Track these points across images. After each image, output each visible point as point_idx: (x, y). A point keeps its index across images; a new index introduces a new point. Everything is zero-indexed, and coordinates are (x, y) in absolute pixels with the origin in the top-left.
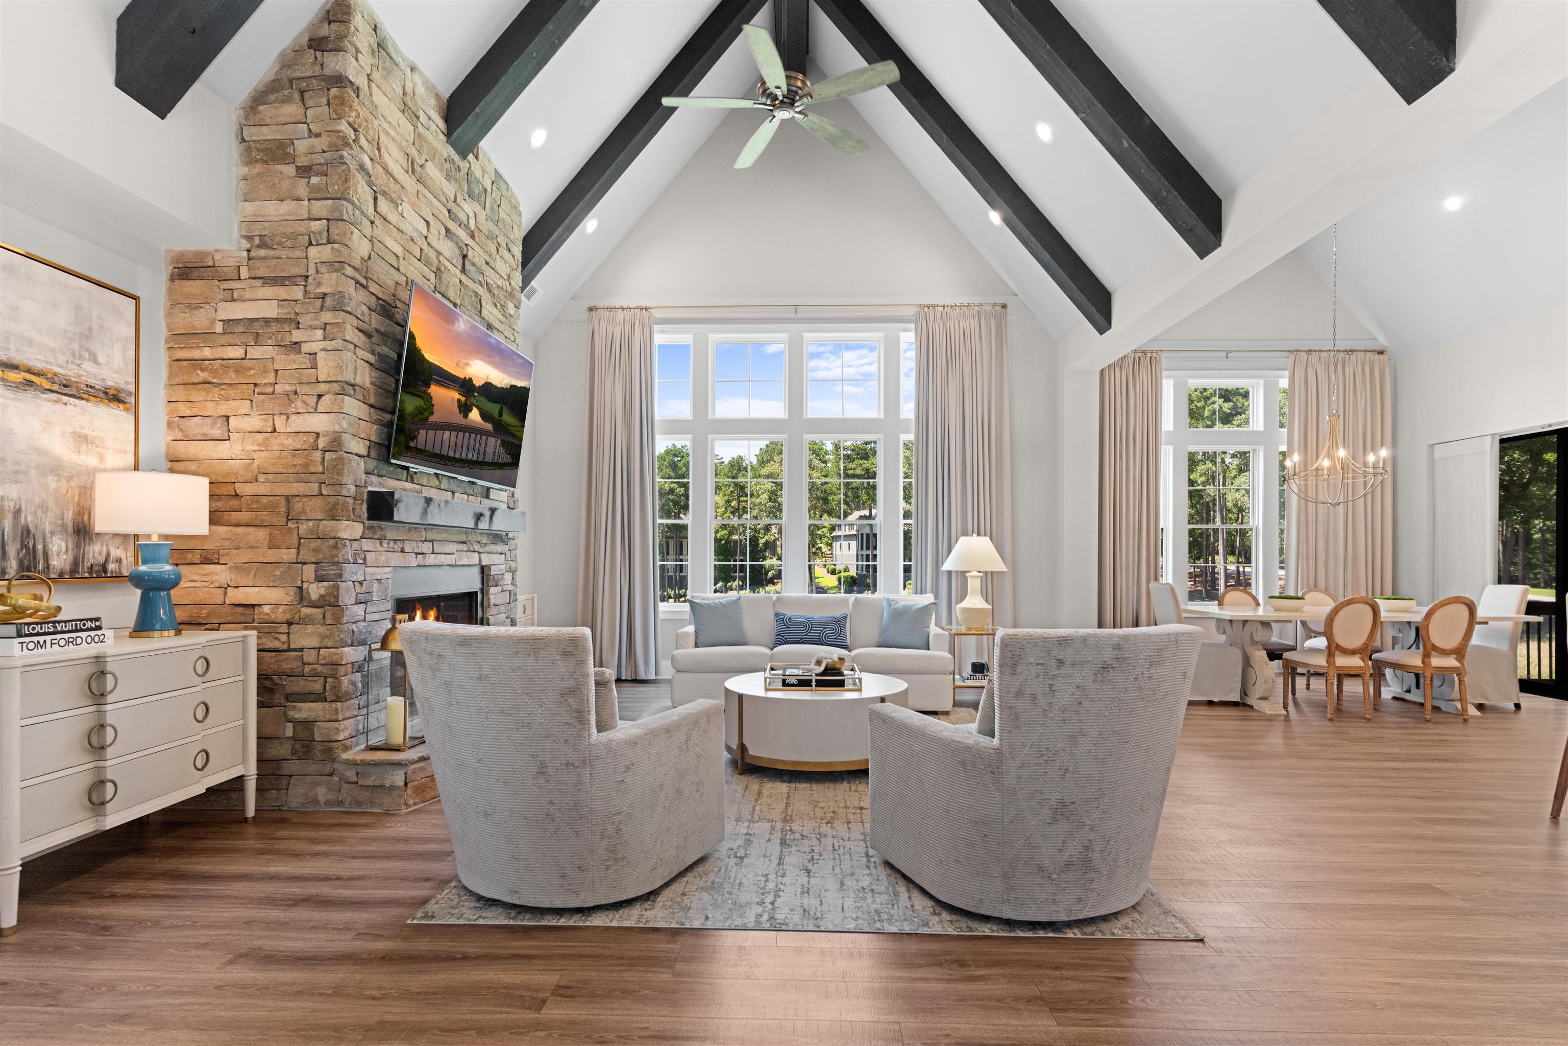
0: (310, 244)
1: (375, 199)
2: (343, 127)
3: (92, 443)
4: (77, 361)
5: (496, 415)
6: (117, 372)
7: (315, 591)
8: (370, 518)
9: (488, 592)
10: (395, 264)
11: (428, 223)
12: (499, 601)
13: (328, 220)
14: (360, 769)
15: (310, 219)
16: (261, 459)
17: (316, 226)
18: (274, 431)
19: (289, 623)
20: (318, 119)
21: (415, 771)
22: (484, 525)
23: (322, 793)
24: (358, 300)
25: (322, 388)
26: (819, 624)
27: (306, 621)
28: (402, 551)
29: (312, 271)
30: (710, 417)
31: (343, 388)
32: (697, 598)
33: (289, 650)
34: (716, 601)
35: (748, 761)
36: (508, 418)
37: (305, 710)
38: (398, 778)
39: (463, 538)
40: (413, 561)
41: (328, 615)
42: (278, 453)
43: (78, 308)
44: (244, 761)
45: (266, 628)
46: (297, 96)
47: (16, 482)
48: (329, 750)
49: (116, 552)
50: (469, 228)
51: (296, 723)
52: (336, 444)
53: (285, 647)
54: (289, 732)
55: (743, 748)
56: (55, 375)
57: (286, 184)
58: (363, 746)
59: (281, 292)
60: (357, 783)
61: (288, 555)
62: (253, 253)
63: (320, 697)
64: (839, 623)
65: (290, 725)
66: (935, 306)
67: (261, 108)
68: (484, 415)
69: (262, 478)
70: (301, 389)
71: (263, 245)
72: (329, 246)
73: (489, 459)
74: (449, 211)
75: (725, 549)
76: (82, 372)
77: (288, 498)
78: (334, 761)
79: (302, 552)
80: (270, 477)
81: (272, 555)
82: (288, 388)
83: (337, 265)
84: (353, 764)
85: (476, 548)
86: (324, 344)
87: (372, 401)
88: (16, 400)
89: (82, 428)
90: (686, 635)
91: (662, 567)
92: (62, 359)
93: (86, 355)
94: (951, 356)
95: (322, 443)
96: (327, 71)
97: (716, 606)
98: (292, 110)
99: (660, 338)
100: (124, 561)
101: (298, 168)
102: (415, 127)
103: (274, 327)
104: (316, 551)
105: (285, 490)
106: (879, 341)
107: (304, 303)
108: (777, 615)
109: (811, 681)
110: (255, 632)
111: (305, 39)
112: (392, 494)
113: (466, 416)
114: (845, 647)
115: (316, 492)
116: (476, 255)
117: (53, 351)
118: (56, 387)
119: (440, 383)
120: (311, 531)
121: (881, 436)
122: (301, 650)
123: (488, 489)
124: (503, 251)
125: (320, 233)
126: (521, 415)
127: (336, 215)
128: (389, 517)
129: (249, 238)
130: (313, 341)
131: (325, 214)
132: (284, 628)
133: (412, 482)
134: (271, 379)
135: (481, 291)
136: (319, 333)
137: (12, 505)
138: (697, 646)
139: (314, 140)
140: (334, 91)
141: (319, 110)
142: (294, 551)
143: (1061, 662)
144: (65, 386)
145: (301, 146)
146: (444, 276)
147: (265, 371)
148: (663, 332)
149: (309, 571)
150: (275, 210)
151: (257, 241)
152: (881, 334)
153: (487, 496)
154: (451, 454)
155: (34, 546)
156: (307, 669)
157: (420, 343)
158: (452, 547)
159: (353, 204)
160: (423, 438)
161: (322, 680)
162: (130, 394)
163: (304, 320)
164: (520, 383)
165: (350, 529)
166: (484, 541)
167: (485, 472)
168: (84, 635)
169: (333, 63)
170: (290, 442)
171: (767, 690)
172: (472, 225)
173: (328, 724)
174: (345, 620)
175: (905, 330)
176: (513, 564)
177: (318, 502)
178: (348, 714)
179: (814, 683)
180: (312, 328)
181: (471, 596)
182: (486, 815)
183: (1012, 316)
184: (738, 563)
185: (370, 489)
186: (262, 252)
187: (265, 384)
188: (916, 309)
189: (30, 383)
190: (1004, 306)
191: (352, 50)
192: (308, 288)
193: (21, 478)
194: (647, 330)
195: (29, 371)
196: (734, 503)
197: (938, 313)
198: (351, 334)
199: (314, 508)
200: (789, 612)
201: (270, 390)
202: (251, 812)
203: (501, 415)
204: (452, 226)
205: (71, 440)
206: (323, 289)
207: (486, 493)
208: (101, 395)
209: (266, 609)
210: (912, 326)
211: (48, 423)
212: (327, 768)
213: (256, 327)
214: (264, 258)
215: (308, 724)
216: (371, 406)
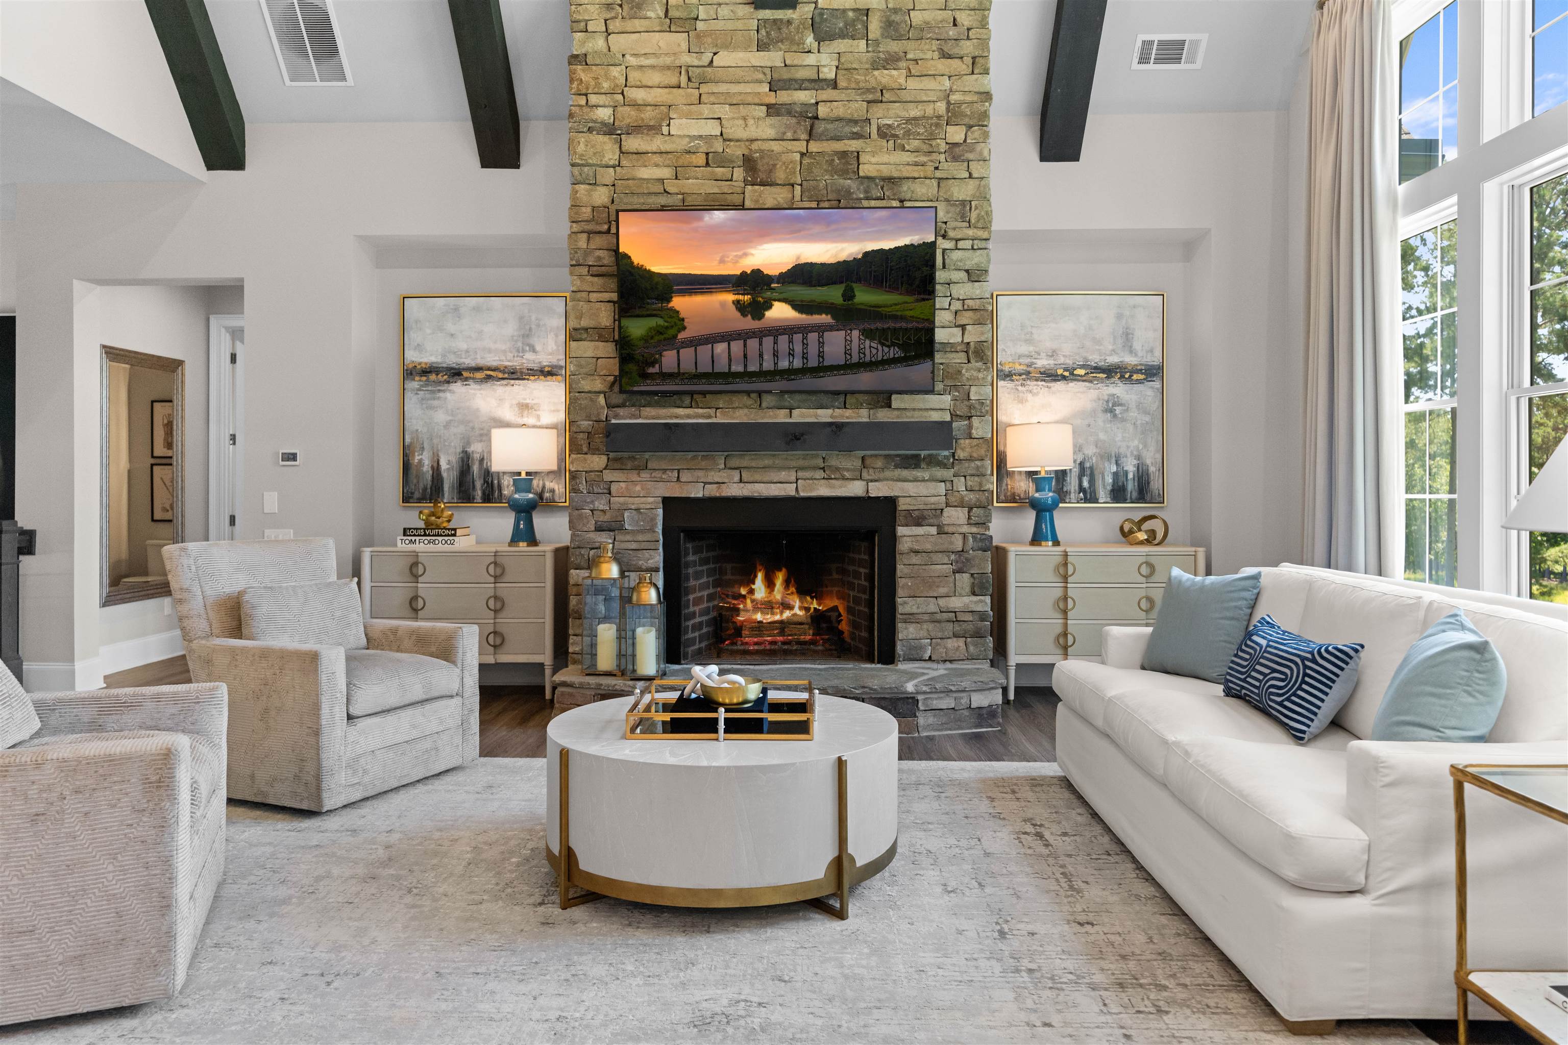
3: (532, 408)
4: (521, 354)
6: (551, 354)
9: (897, 532)
12: (925, 547)
43: (521, 318)
47: (481, 441)
49: (549, 485)
56: (506, 367)
76: (524, 361)
88: (480, 390)
89: (525, 399)
92: (510, 356)
93: (527, 348)
100: (557, 491)
117: (504, 352)
118: (506, 376)
137: (478, 456)
144: (513, 373)
155: (492, 482)
162: (561, 367)
168: (440, 538)
174: (574, 544)
189: (489, 377)
193: (484, 438)
195: (489, 369)
205: (517, 409)
208: (538, 373)
211: (501, 400)
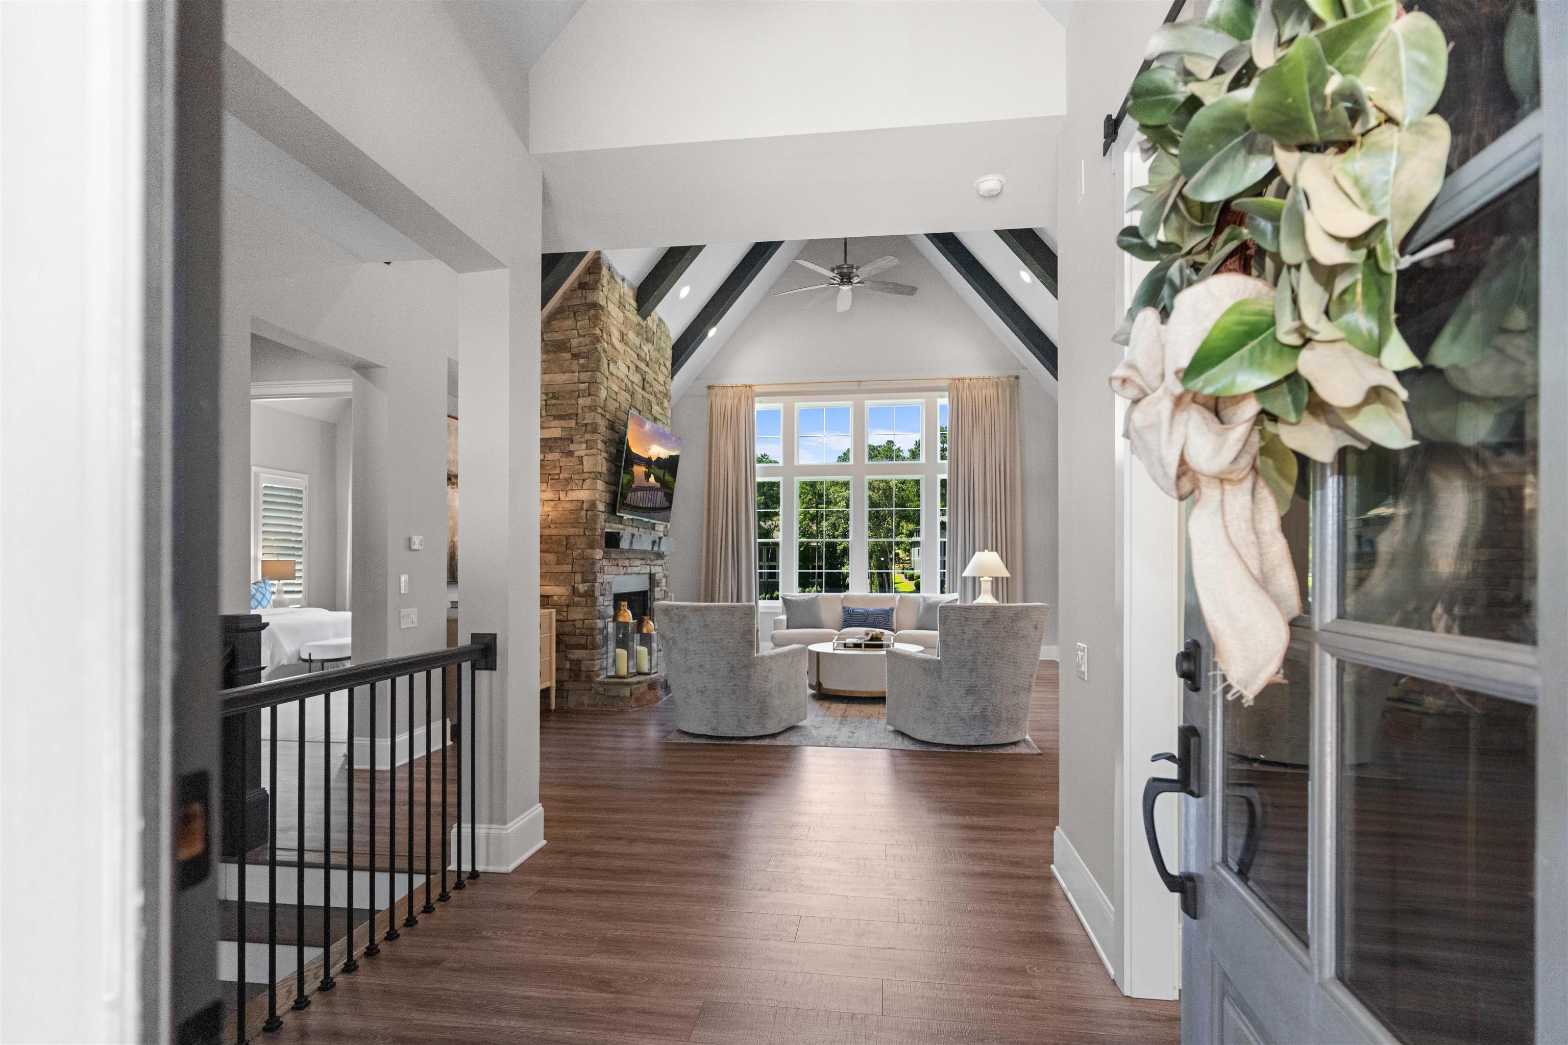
0: (579, 396)
1: (608, 364)
2: (598, 332)
5: (662, 477)
7: (582, 588)
8: (606, 547)
9: (654, 591)
10: (615, 397)
11: (629, 367)
12: (659, 597)
13: (589, 383)
14: (606, 687)
15: (578, 382)
16: (553, 515)
17: (582, 386)
18: (559, 499)
19: (568, 606)
20: (583, 328)
21: (635, 689)
22: (656, 549)
23: (586, 700)
24: (602, 424)
25: (586, 475)
26: (874, 614)
27: (577, 605)
28: (618, 565)
29: (580, 411)
30: (796, 464)
31: (596, 476)
32: (788, 596)
33: (568, 621)
34: (801, 598)
35: (823, 692)
36: (668, 478)
37: (577, 654)
38: (627, 692)
39: (643, 556)
40: (622, 570)
41: (589, 601)
42: (562, 513)
44: (551, 680)
45: (558, 607)
46: (572, 314)
48: (590, 676)
50: (645, 360)
51: (571, 661)
52: (593, 506)
53: (566, 619)
54: (568, 666)
55: (819, 684)
57: (566, 364)
58: (605, 676)
59: (564, 423)
60: (604, 694)
61: (567, 568)
62: (549, 402)
63: (584, 647)
64: (888, 613)
65: (568, 663)
66: (963, 379)
67: (553, 323)
68: (657, 479)
69: (552, 526)
70: (575, 477)
71: (554, 397)
72: (590, 397)
73: (658, 506)
74: (637, 355)
75: (807, 556)
77: (567, 537)
78: (592, 682)
79: (575, 566)
80: (558, 525)
81: (559, 569)
82: (567, 476)
83: (592, 408)
84: (602, 683)
85: (649, 562)
86: (587, 452)
87: (606, 481)
90: (781, 621)
91: (761, 574)
94: (975, 418)
95: (585, 506)
96: (588, 301)
97: (801, 601)
98: (569, 323)
99: (758, 407)
101: (573, 355)
102: (624, 313)
103: (559, 443)
104: (582, 566)
105: (565, 532)
106: (922, 404)
107: (575, 429)
108: (844, 608)
109: (861, 644)
110: (554, 610)
111: (577, 283)
112: (619, 533)
113: (648, 481)
114: (892, 630)
115: (582, 533)
116: (650, 377)
119: (638, 464)
120: (579, 555)
121: (923, 476)
122: (574, 621)
123: (654, 524)
124: (662, 368)
125: (584, 390)
126: (674, 473)
127: (594, 380)
128: (617, 546)
129: (547, 394)
130: (580, 450)
131: (587, 379)
132: (565, 609)
133: (621, 524)
134: (558, 471)
135: (652, 398)
136: (584, 446)
138: (788, 628)
139: (581, 339)
140: (592, 312)
141: (584, 322)
142: (570, 566)
143: (966, 619)
145: (575, 342)
146: (635, 395)
147: (555, 467)
148: (761, 402)
149: (578, 577)
150: (560, 378)
151: (551, 396)
152: (923, 400)
153: (654, 529)
154: (641, 505)
156: (577, 631)
157: (630, 444)
158: (638, 563)
159: (602, 374)
160: (631, 498)
161: (585, 637)
163: (577, 438)
164: (674, 454)
165: (599, 554)
166: (652, 558)
167: (656, 514)
169: (591, 297)
170: (568, 506)
171: (834, 650)
172: (648, 359)
173: (589, 662)
174: (598, 604)
175: (941, 397)
176: (667, 573)
177: (583, 539)
178: (598, 657)
179: (863, 646)
180: (580, 443)
181: (645, 593)
182: (702, 692)
183: (1024, 384)
184: (816, 571)
185: (607, 530)
186: (554, 402)
187: (555, 474)
188: (949, 382)
190: (1017, 378)
191: (600, 287)
192: (578, 421)
194: (750, 402)
196: (812, 511)
197: (966, 385)
198: (600, 445)
199: (581, 543)
200: (852, 606)
201: (557, 477)
202: (553, 707)
203: (664, 476)
204: (639, 364)
206: (586, 422)
207: (653, 527)
209: (555, 598)
210: (947, 393)
212: (588, 687)
213: (550, 443)
214: (554, 405)
215: (578, 662)
216: (606, 483)
